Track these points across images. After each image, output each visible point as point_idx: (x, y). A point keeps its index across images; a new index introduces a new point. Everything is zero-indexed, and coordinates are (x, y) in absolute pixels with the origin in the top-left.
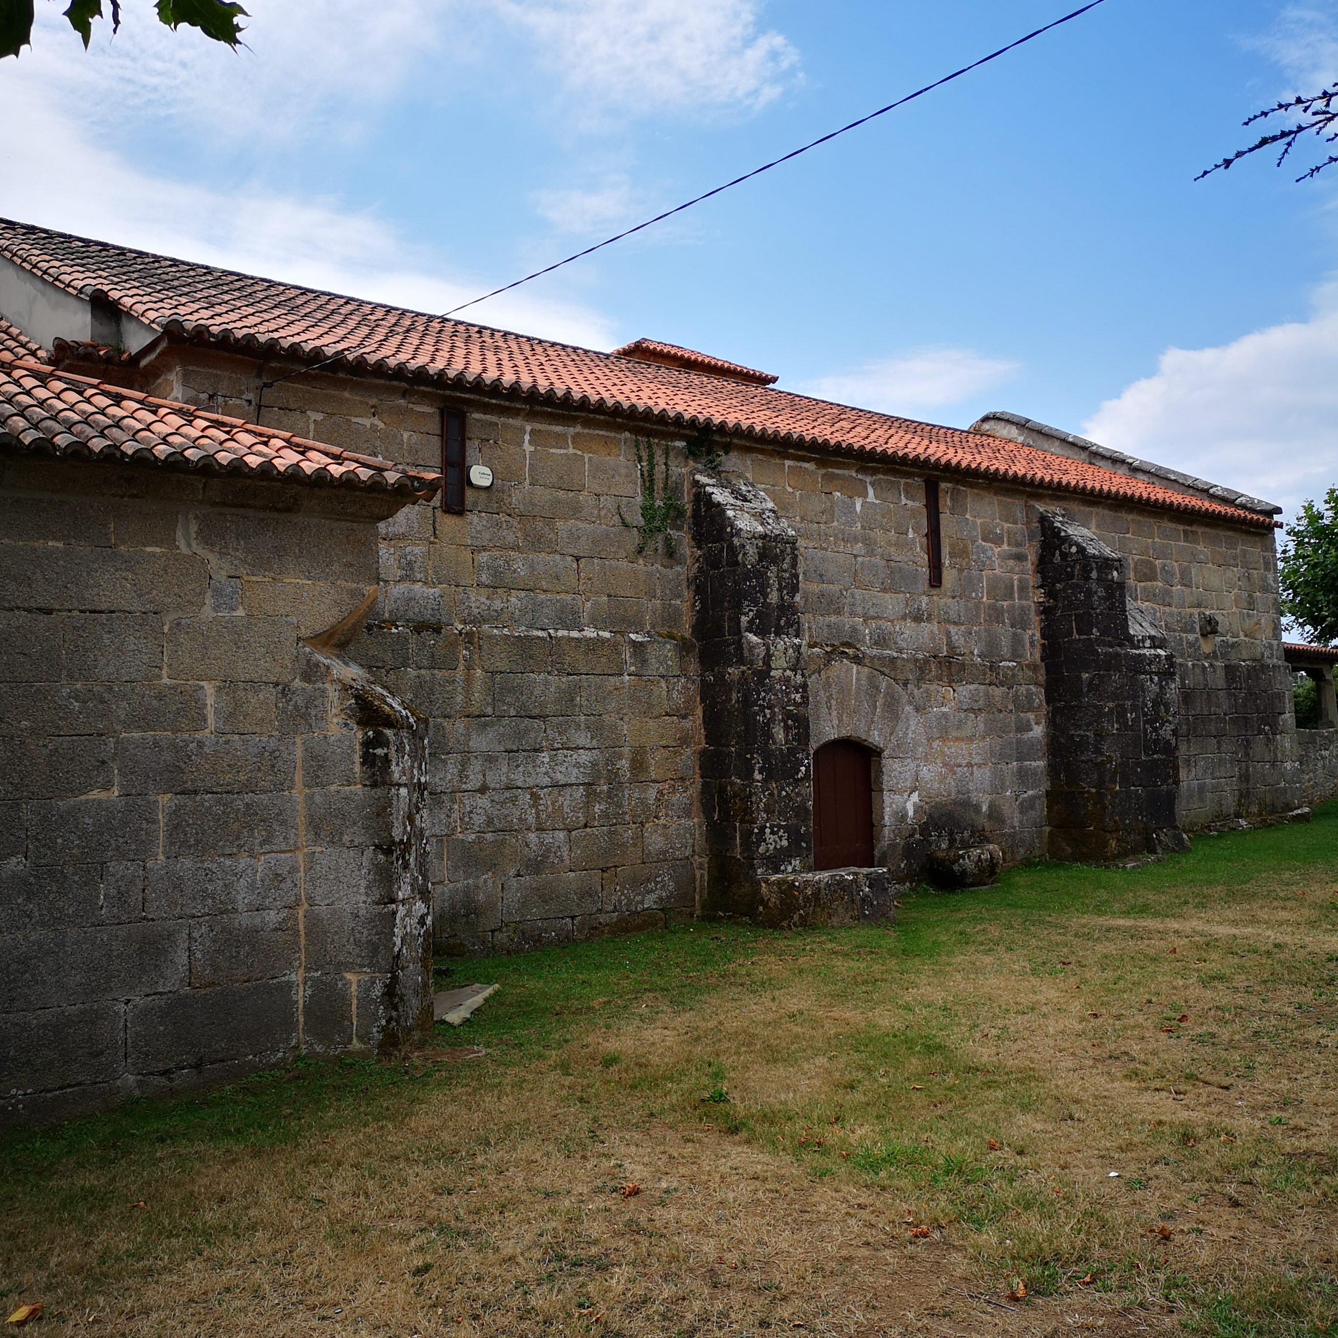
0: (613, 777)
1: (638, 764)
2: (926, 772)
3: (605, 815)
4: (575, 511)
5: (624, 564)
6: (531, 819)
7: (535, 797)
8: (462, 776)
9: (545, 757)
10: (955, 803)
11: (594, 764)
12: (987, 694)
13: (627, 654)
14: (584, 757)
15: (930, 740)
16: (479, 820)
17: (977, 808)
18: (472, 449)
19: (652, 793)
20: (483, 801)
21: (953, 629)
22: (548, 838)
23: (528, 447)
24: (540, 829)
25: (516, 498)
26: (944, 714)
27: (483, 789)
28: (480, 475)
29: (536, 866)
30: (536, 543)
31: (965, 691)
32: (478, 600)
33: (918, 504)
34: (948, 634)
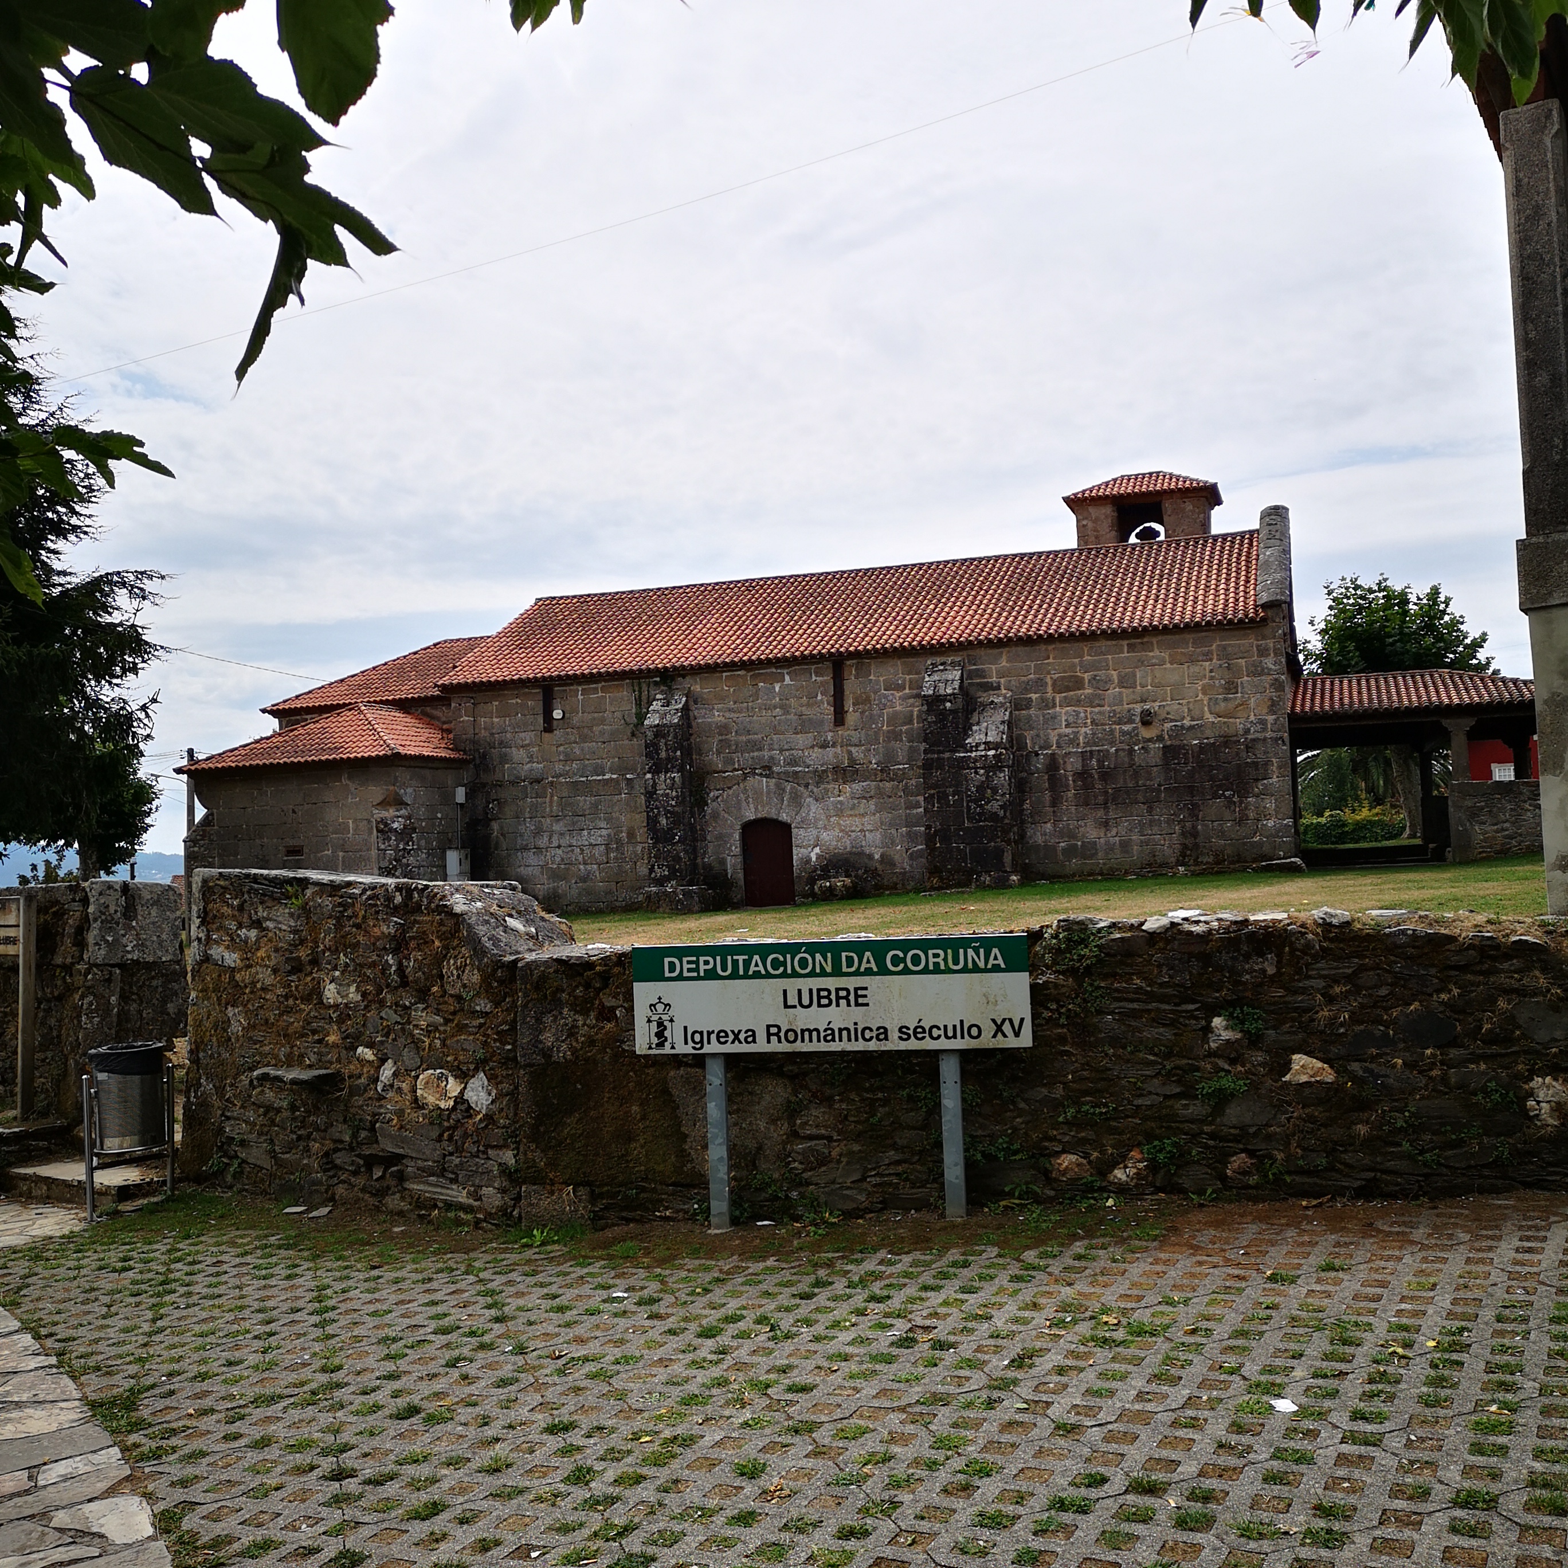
0: (619, 841)
1: (631, 835)
2: (825, 836)
3: (615, 858)
4: (603, 721)
5: (626, 742)
6: (580, 858)
7: (582, 850)
8: (550, 842)
9: (585, 833)
10: (851, 853)
11: (609, 835)
12: (878, 788)
13: (623, 785)
14: (604, 832)
15: (829, 817)
16: (558, 859)
17: (870, 857)
18: (556, 702)
19: (639, 848)
20: (559, 852)
21: (853, 750)
22: (589, 867)
23: (580, 697)
24: (585, 864)
25: (575, 720)
26: (840, 802)
27: (559, 847)
28: (557, 714)
29: (584, 879)
30: (584, 738)
31: (857, 787)
32: (559, 767)
33: (828, 678)
34: (850, 753)
